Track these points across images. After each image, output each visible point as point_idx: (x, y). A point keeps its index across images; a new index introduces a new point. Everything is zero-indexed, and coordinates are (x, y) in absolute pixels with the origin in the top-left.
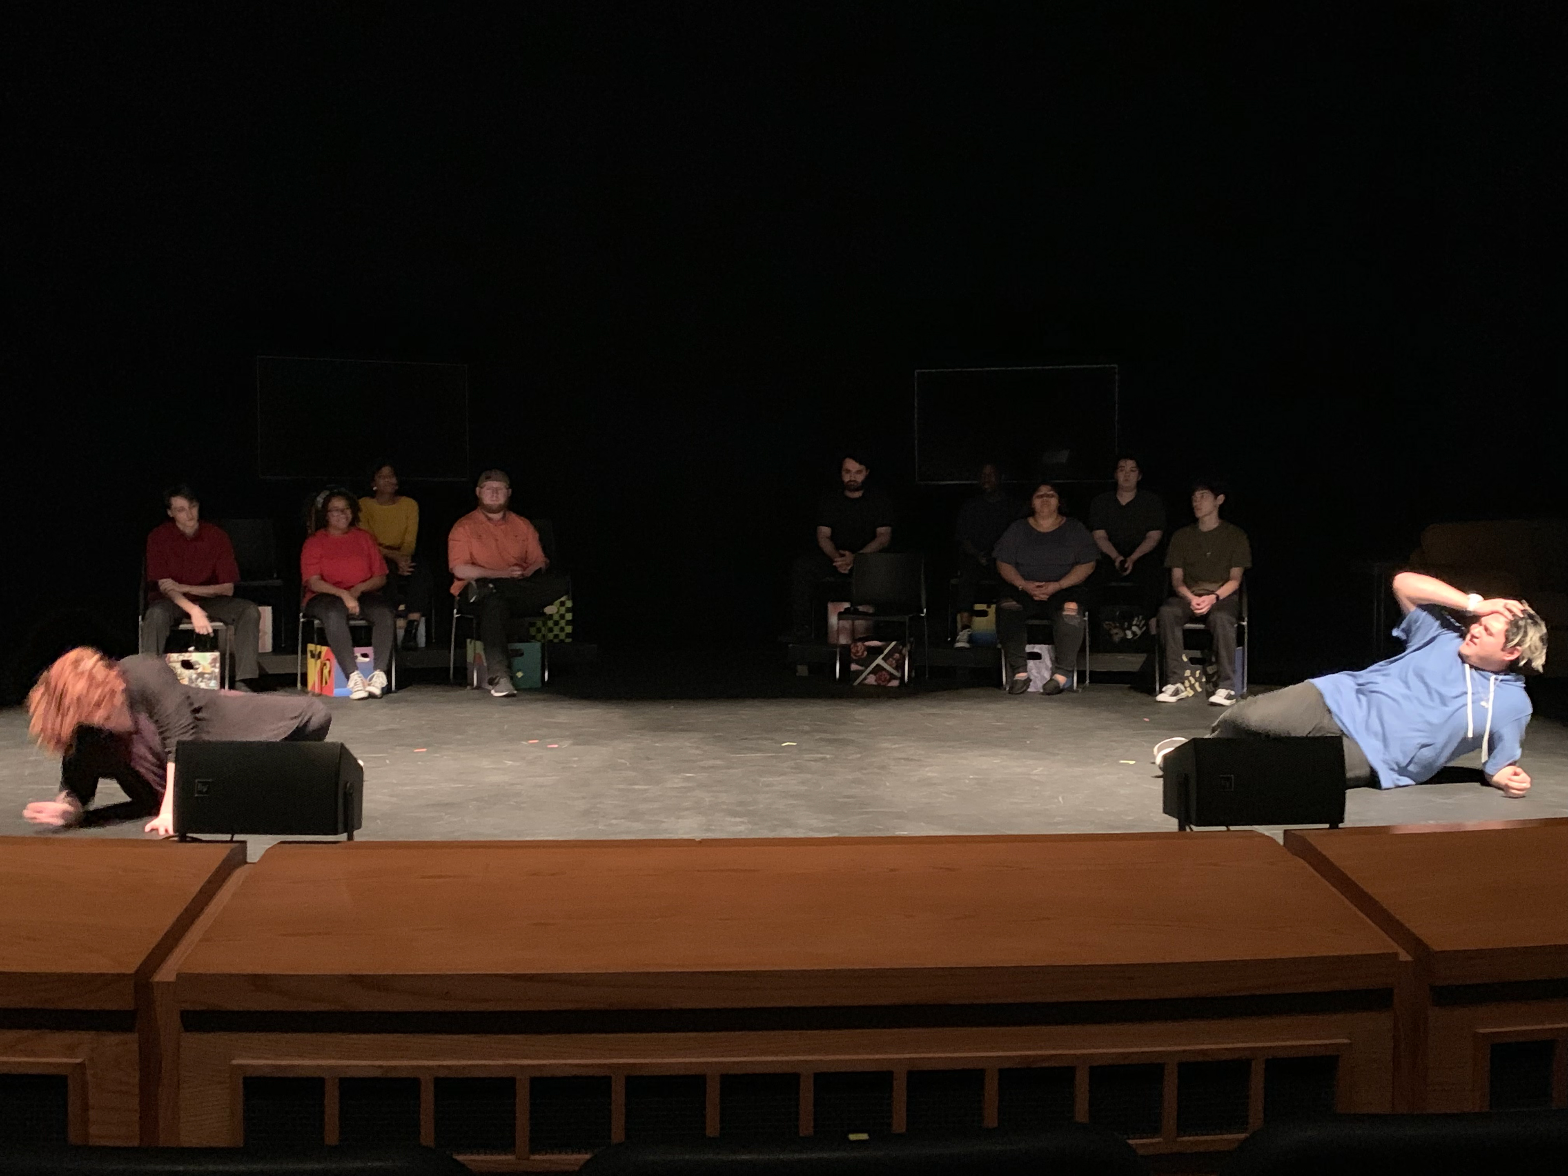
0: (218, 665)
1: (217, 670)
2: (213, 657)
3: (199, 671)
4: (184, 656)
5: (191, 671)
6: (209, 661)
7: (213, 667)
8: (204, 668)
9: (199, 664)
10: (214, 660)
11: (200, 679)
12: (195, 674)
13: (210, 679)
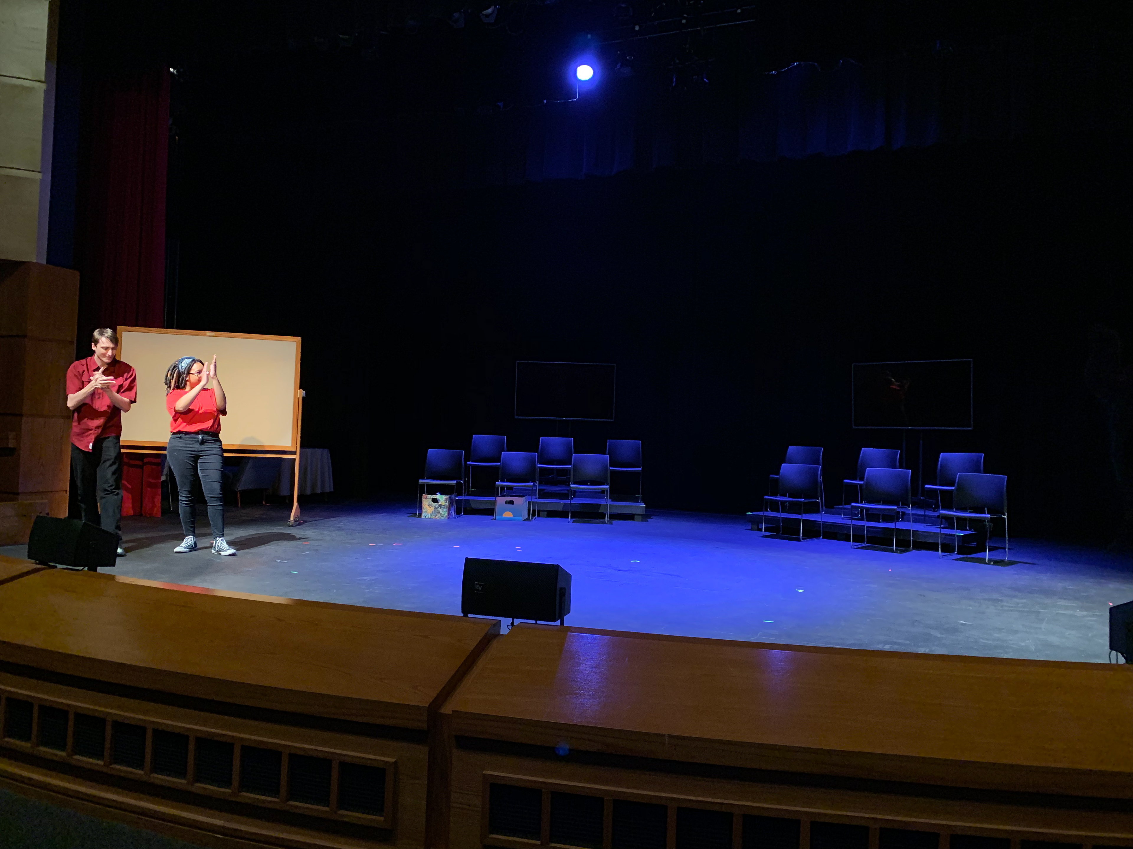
0: (448, 502)
1: (447, 504)
2: (446, 497)
3: (440, 503)
4: (433, 496)
5: (436, 503)
6: (444, 499)
7: (445, 502)
8: (441, 503)
9: (440, 501)
10: (446, 499)
11: (440, 508)
12: (438, 505)
13: (444, 508)
